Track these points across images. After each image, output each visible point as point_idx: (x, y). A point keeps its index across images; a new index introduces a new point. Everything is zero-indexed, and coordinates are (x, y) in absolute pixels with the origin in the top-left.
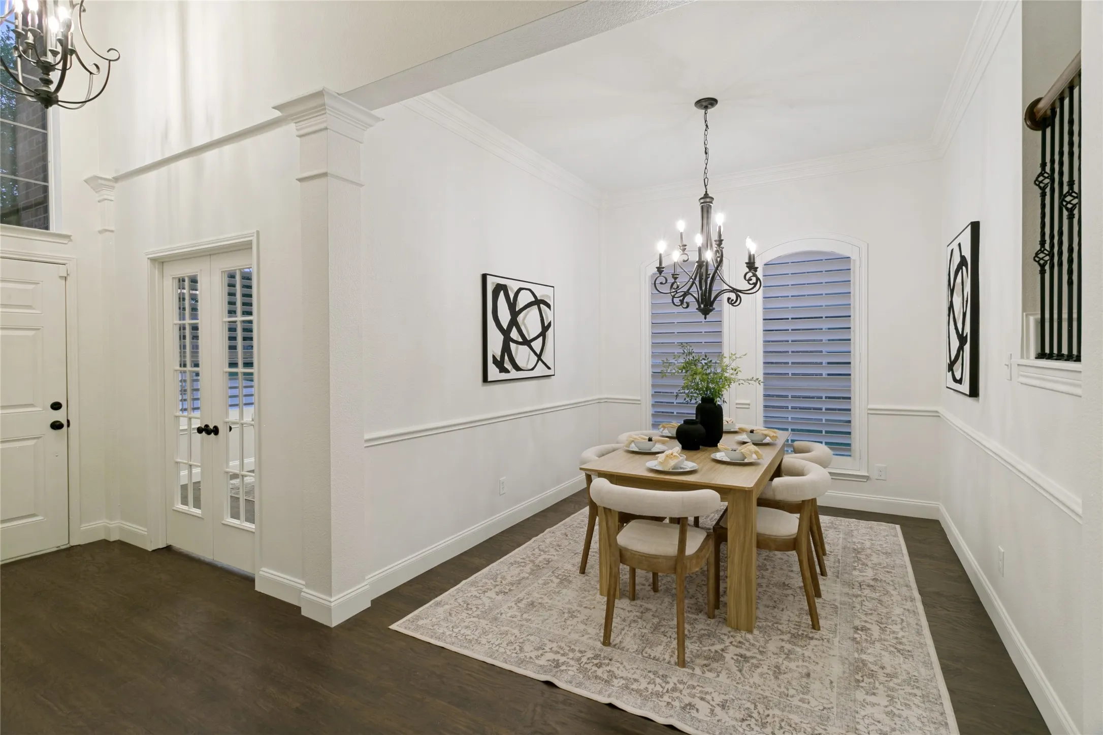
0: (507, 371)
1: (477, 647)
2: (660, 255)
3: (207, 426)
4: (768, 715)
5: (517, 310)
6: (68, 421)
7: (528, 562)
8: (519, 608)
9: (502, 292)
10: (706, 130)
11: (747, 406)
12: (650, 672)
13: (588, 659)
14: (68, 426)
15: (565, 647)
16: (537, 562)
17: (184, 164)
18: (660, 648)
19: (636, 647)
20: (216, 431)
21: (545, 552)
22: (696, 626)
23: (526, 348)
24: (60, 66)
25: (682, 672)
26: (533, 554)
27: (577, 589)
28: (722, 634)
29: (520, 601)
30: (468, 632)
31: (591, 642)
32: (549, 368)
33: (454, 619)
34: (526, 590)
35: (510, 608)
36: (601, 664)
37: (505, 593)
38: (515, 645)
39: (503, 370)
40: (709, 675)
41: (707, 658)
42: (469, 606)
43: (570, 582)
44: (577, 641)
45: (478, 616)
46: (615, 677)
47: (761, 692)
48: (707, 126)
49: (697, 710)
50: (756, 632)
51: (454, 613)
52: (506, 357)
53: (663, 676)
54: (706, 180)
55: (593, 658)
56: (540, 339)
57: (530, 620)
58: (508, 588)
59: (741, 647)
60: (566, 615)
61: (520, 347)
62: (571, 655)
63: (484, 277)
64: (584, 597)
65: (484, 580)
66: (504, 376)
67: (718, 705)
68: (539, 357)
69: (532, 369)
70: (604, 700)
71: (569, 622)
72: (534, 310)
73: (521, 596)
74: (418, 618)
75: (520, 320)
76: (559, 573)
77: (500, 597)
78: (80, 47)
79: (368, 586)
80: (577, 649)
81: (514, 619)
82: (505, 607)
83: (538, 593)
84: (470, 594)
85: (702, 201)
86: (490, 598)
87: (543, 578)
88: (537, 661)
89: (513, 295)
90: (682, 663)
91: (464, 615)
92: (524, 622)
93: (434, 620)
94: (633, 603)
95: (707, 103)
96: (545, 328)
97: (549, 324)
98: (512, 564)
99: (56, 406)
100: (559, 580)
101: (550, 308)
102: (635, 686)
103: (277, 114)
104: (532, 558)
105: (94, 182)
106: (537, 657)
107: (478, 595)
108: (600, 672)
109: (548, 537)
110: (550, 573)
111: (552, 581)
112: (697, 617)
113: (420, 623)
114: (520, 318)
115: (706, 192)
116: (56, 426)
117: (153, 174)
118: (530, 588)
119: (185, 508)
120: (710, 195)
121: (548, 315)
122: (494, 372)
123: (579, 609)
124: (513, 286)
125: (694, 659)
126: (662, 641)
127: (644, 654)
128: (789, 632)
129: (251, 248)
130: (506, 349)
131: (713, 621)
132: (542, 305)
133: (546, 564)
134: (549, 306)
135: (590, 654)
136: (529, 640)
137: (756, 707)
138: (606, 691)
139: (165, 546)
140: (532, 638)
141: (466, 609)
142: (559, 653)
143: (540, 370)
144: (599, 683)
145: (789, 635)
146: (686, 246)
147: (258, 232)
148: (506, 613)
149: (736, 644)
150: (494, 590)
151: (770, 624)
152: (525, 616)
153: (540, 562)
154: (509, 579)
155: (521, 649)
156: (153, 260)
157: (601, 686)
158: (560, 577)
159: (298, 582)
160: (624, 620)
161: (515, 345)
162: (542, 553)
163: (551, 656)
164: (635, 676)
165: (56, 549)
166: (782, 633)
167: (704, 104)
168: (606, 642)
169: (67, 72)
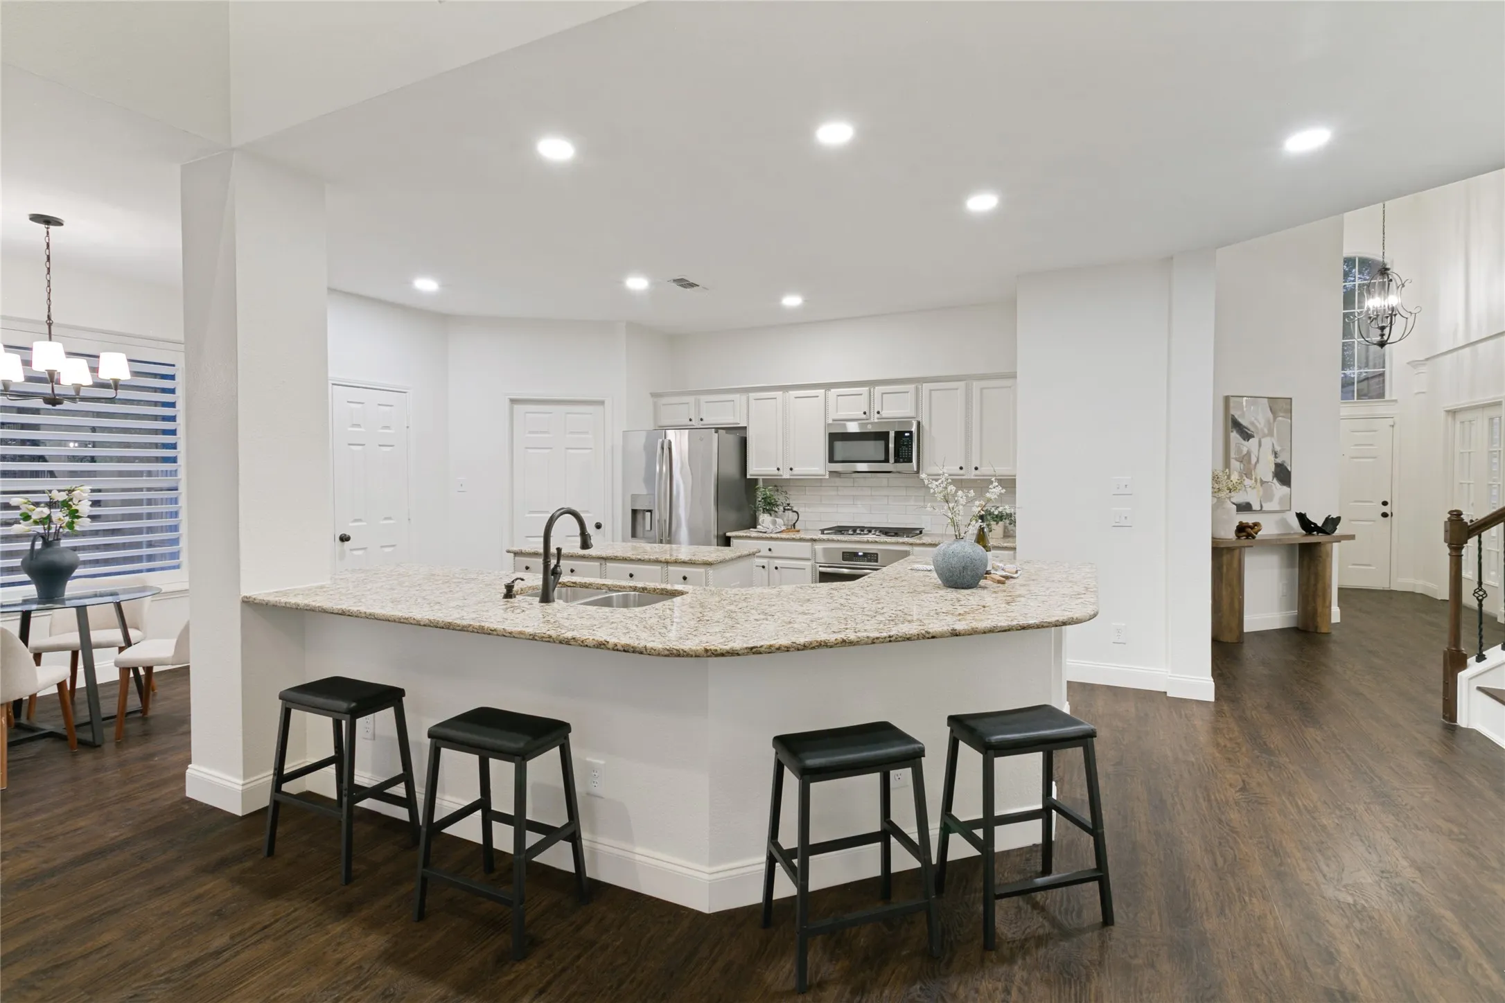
6: (1392, 513)
14: (1392, 515)
17: (1467, 350)
78: (1398, 311)
99: (1385, 503)
105: (1414, 364)
116: (1385, 515)
117: (1449, 356)
156: (1448, 412)
165: (1382, 589)
169: (1393, 327)
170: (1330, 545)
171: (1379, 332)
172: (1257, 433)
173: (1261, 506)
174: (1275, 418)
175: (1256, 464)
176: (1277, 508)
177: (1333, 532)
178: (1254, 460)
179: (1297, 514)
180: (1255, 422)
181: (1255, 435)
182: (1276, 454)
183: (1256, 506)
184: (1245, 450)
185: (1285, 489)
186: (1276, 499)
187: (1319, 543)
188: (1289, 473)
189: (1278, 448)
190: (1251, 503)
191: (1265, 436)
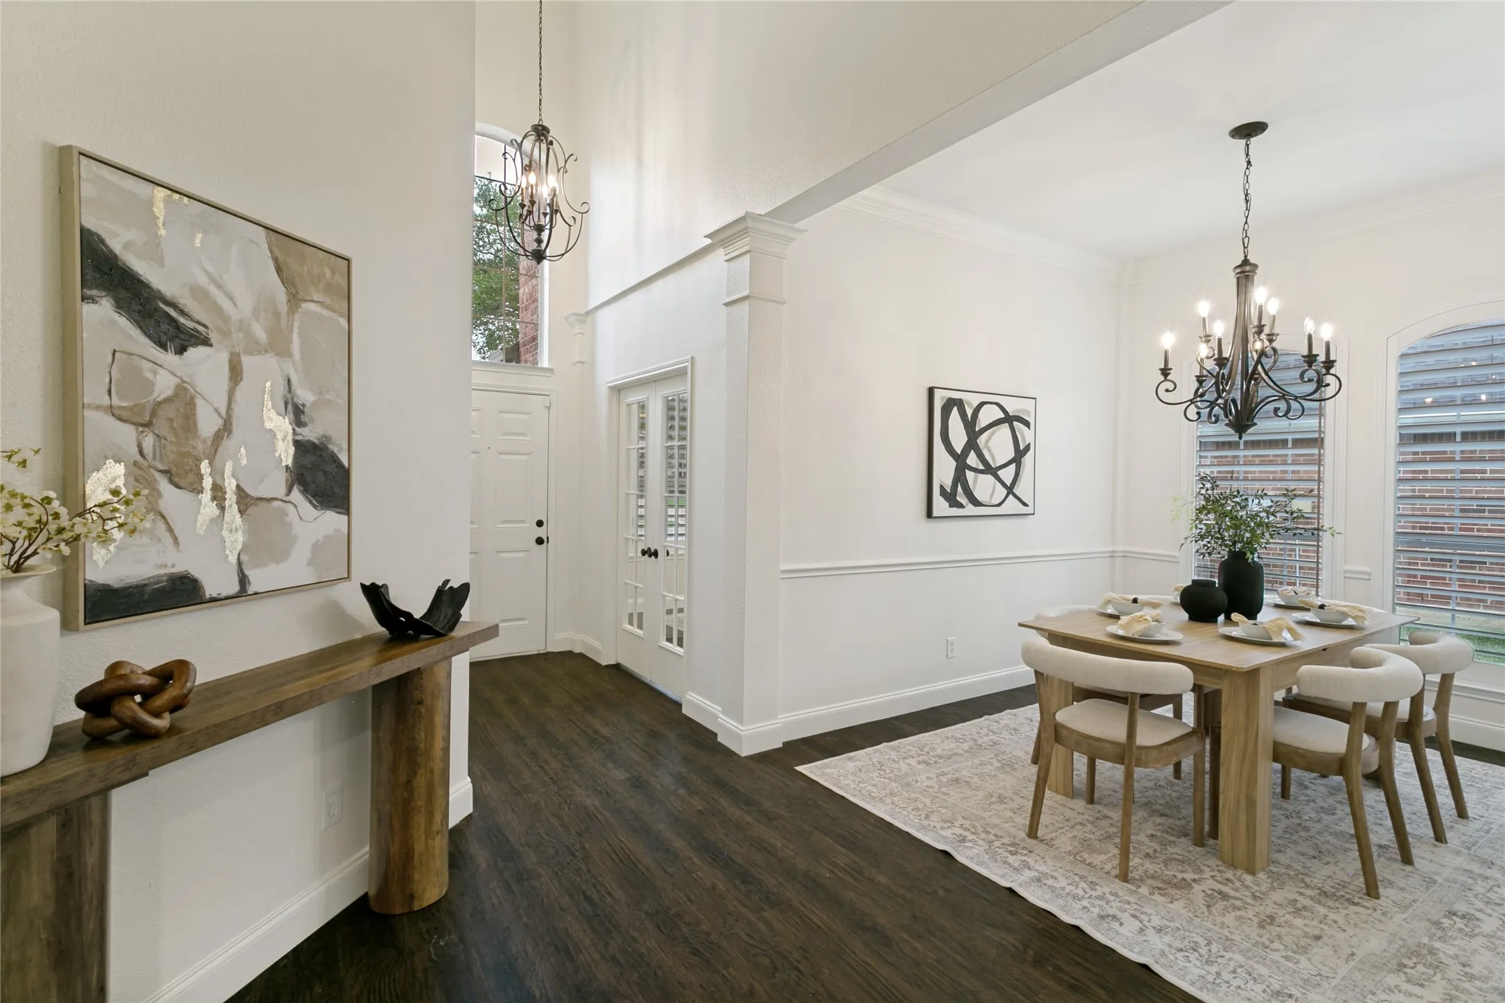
0: (961, 506)
1: (881, 805)
2: (1166, 353)
3: (649, 549)
4: (1223, 957)
5: (977, 429)
6: (548, 538)
7: (968, 740)
8: (940, 781)
9: (955, 409)
10: (1247, 168)
11: (1366, 577)
12: (1076, 874)
13: (1003, 844)
14: (548, 542)
15: (979, 827)
16: (980, 742)
18: (1103, 857)
19: (1069, 848)
20: (656, 554)
21: (994, 732)
22: (1169, 848)
23: (990, 478)
24: (548, 227)
25: (1119, 886)
26: (978, 733)
27: (1020, 777)
28: (1204, 865)
29: (943, 774)
30: (875, 790)
31: (1013, 831)
32: (1025, 504)
33: (863, 775)
34: (955, 766)
35: (928, 778)
36: (1016, 852)
37: (928, 764)
38: (921, 813)
39: (954, 503)
40: (1157, 897)
41: (1163, 881)
42: (884, 768)
43: (1015, 769)
44: (996, 826)
45: (890, 779)
46: (1029, 869)
47: (1228, 934)
48: (1249, 163)
49: (1121, 924)
50: (1261, 875)
51: (864, 770)
52: (959, 489)
53: (1092, 883)
54: (1246, 240)
55: (1009, 845)
56: (1013, 467)
57: (948, 794)
58: (934, 760)
59: (1226, 885)
60: (994, 799)
61: (981, 476)
62: (983, 836)
63: (931, 391)
64: (1026, 788)
65: (908, 748)
66: (956, 511)
67: (1154, 928)
68: (1010, 490)
69: (999, 505)
70: (1004, 883)
71: (993, 806)
72: (1005, 430)
73: (945, 770)
74: (827, 766)
75: (981, 441)
76: (1004, 757)
77: (922, 766)
78: (563, 207)
79: (780, 725)
80: (993, 832)
81: (929, 789)
82: (924, 776)
83: (968, 772)
84: (888, 757)
85: (1238, 270)
86: (909, 765)
87: (981, 759)
88: (941, 832)
89: (971, 412)
90: (1124, 877)
91: (875, 775)
92: (941, 796)
93: (842, 771)
94: (1089, 806)
95: (1249, 131)
96: (1020, 453)
97: (1027, 448)
98: (948, 738)
99: (540, 524)
100: (999, 764)
101: (1029, 427)
102: (1050, 882)
103: (709, 241)
104: (976, 736)
105: (571, 318)
106: (942, 828)
107: (897, 759)
108: (1011, 859)
109: (1006, 717)
110: (992, 755)
111: (991, 764)
112: (1176, 839)
113: (827, 771)
114: (982, 440)
115: (1246, 257)
116: (540, 541)
118: (960, 765)
119: (631, 628)
120: (1252, 261)
121: (1025, 435)
122: (941, 507)
123: (1013, 796)
124: (972, 401)
125: (1145, 878)
126: (1110, 852)
127: (1078, 858)
128: (1319, 889)
129: (686, 373)
130: (959, 478)
131: (1199, 849)
132: (1015, 423)
133: (991, 746)
134: (1027, 424)
135: (1006, 840)
136: (939, 811)
137: (1209, 943)
138: (1011, 877)
139: (615, 663)
140: (943, 811)
141: (879, 769)
142: (969, 830)
143: (1012, 505)
144: (1005, 868)
145: (1318, 891)
146: (1210, 336)
147: (692, 358)
148: (922, 782)
149: (1219, 879)
150: (915, 759)
151: (1292, 873)
152: (944, 789)
153: (984, 742)
154: (939, 752)
155: (927, 817)
156: (612, 389)
157: (1007, 871)
158: (1004, 762)
159: (716, 708)
160: (1068, 820)
161: (973, 473)
162: (991, 734)
163: (960, 831)
164: (1055, 874)
165: (536, 652)
166: (1307, 886)
167: (1246, 132)
168: (1032, 832)
169: (553, 230)
170: (444, 664)
171: (535, 235)
172: (226, 334)
173: (243, 580)
174: (295, 299)
175: (218, 437)
176: (308, 577)
177: (452, 628)
178: (207, 424)
179: (363, 586)
180: (212, 289)
181: (214, 337)
182: (298, 414)
183: (217, 582)
184: (164, 385)
185: (331, 520)
186: (301, 552)
187: (418, 672)
188: (344, 475)
189: (305, 396)
190: (196, 573)
191: (255, 348)
